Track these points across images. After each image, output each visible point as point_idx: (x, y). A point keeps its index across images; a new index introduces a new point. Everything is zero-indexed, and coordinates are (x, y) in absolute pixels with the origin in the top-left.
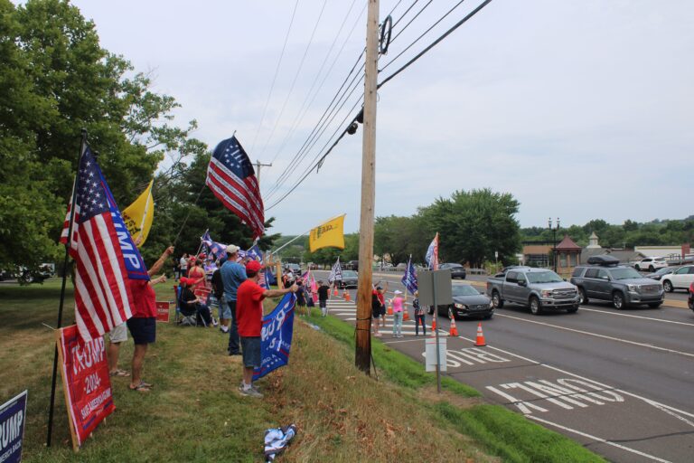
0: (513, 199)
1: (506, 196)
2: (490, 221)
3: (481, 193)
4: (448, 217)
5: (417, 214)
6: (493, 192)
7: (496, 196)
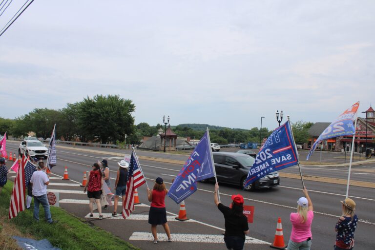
0: (131, 103)
1: (128, 101)
2: (120, 115)
3: (113, 97)
4: (93, 110)
5: (66, 108)
6: (120, 98)
7: (122, 101)
